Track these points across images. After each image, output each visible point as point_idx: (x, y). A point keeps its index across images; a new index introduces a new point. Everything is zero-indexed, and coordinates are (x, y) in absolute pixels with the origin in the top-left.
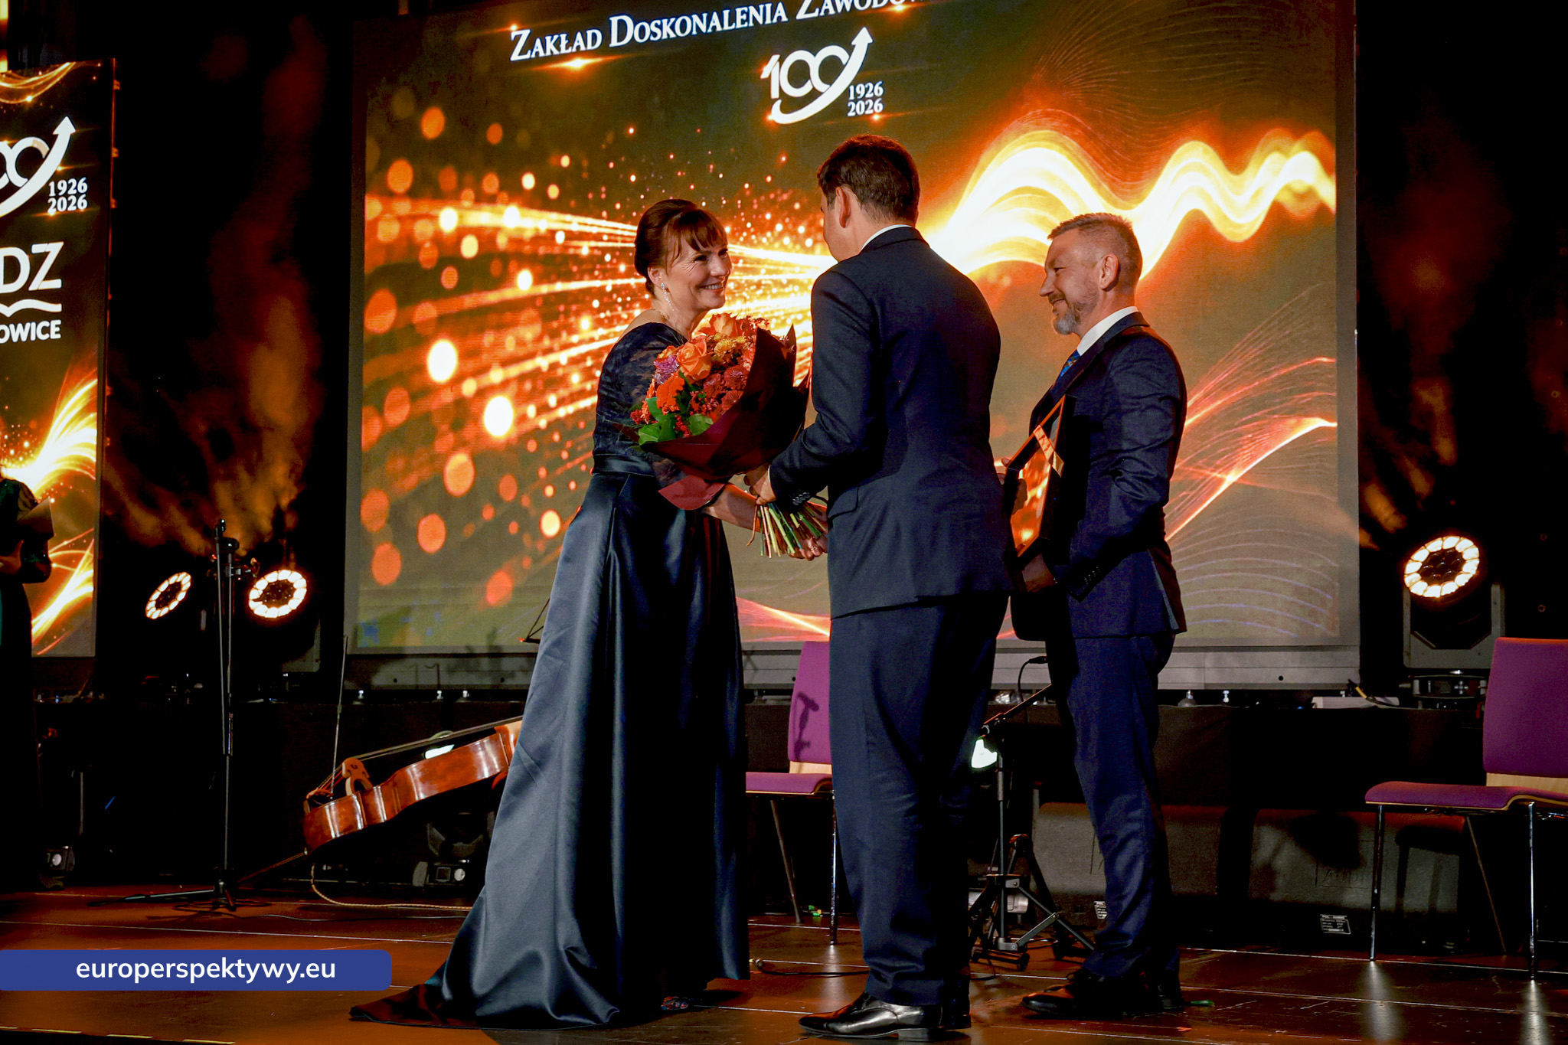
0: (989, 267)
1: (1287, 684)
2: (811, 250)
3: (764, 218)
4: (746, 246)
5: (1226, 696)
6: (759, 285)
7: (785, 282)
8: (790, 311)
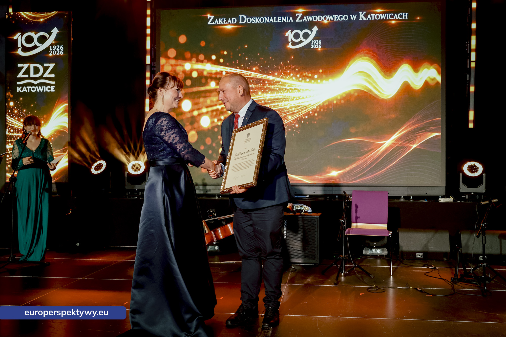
0: (352, 90)
1: (427, 195)
2: (301, 81)
3: (287, 72)
4: (282, 79)
5: (411, 197)
6: (286, 89)
7: (293, 89)
8: (295, 97)
